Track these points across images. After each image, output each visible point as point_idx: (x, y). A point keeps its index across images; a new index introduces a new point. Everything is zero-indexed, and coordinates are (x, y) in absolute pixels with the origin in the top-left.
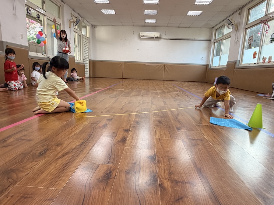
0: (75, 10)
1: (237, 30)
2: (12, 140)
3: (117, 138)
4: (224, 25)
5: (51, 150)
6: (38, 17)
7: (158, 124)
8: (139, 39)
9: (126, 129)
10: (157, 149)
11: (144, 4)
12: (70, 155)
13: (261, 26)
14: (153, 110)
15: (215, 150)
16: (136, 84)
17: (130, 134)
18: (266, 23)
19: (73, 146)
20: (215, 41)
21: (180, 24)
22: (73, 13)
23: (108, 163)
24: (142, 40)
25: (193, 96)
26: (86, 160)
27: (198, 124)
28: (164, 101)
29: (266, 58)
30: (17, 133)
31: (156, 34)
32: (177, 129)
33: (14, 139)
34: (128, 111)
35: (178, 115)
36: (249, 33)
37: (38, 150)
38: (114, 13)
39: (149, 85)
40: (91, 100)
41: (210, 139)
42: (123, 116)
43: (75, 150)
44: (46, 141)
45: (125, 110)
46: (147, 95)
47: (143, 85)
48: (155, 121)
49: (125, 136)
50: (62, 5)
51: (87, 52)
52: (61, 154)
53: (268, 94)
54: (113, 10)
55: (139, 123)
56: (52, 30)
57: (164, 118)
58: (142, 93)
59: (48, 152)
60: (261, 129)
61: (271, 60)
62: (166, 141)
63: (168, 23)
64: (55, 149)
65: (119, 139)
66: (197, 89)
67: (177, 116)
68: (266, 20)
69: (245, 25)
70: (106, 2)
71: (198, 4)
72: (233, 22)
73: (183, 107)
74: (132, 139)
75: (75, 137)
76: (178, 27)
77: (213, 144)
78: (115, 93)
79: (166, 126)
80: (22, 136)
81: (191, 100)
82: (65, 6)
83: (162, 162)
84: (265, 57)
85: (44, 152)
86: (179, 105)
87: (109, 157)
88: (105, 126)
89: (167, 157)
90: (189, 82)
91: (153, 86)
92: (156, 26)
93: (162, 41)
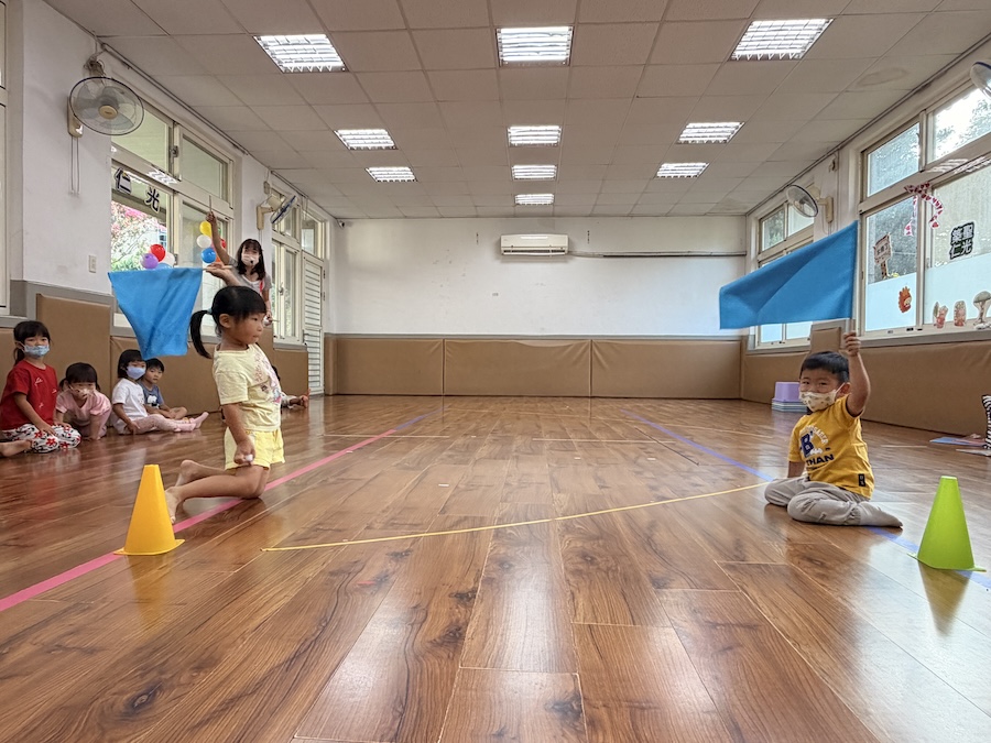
0: (281, 172)
1: (830, 219)
2: (26, 649)
3: (428, 630)
4: (785, 205)
5: (172, 688)
6: (154, 197)
7: (581, 567)
8: (498, 258)
9: (462, 589)
10: (584, 669)
11: (512, 146)
12: (247, 708)
13: (911, 203)
14: (560, 511)
15: (808, 668)
16: (491, 414)
17: (478, 609)
18: (929, 194)
19: (259, 669)
20: (760, 258)
21: (635, 205)
22: (272, 180)
23: (396, 735)
24: (508, 262)
25: (701, 454)
26: (309, 726)
27: (731, 562)
28: (599, 474)
29: (946, 310)
30: (47, 622)
31: (557, 241)
32: (654, 585)
33: (36, 647)
34: (466, 518)
35: (652, 526)
36: (874, 228)
37: (122, 693)
38: (412, 177)
39: (538, 416)
40: (331, 480)
41: (783, 621)
42: (449, 539)
43: (267, 687)
44: (156, 650)
45: (454, 515)
46: (533, 453)
47: (518, 419)
48: (570, 555)
49: (458, 621)
50: (236, 157)
51: (319, 306)
52: (211, 705)
53: (975, 436)
54: (407, 169)
55: (511, 566)
56: (198, 240)
57: (601, 542)
58: (514, 447)
59: (161, 699)
60: (970, 573)
61: (964, 314)
62: (617, 635)
63: (595, 205)
64: (190, 684)
65: (436, 634)
66: (714, 427)
67: (647, 532)
68: (927, 185)
69: (855, 200)
70: (384, 146)
71: (690, 140)
72: (814, 194)
73: (668, 495)
74: (487, 631)
75: (266, 630)
76: (631, 216)
77: (796, 643)
78: (417, 450)
79: (610, 574)
80: (64, 635)
81: (696, 469)
82: (246, 159)
83: (607, 725)
84: (940, 306)
85: (145, 698)
86: (653, 488)
87: (400, 709)
88: (381, 581)
89: (624, 704)
90: (685, 402)
91: (554, 420)
92: (553, 216)
93: (577, 262)
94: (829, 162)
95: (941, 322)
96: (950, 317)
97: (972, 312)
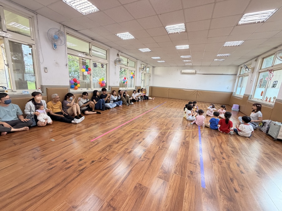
0: (144, 61)
1: (253, 72)
8: (181, 74)
11: (182, 58)
13: (268, 73)
16: (172, 105)
20: (240, 76)
21: (210, 65)
31: (193, 71)
38: (165, 62)
39: (179, 107)
44: (119, 138)
47: (175, 107)
48: (158, 136)
50: (137, 61)
51: (149, 82)
56: (131, 75)
64: (121, 142)
67: (169, 135)
68: (272, 70)
69: (258, 69)
70: (159, 59)
80: (114, 135)
84: (267, 97)
85: (118, 142)
92: (192, 66)
93: (197, 75)
94: (255, 59)
95: (266, 100)
96: (268, 100)
97: (272, 100)
